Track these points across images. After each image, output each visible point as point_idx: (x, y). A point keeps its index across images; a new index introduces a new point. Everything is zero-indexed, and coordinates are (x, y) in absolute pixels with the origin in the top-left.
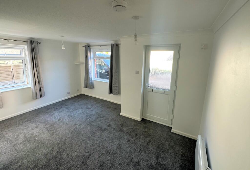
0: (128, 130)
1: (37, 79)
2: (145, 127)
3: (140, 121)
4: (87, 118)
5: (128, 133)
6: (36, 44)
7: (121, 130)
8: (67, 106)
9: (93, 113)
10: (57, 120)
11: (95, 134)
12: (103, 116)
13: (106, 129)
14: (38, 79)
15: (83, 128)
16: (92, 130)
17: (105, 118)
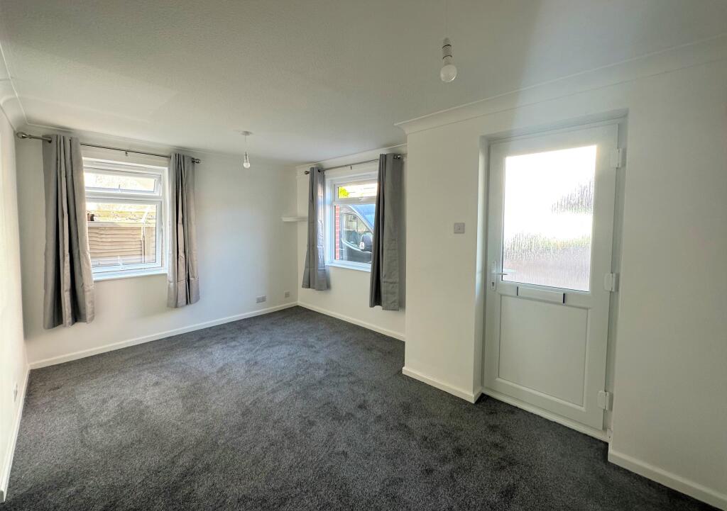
0: (426, 428)
1: (181, 254)
2: (493, 428)
3: (473, 402)
4: (299, 373)
5: (425, 439)
6: (188, 164)
7: (403, 427)
8: (251, 333)
9: (320, 359)
10: (215, 370)
11: (314, 428)
12: (347, 372)
13: (352, 415)
14: (185, 252)
15: (281, 404)
16: (305, 413)
17: (352, 379)
